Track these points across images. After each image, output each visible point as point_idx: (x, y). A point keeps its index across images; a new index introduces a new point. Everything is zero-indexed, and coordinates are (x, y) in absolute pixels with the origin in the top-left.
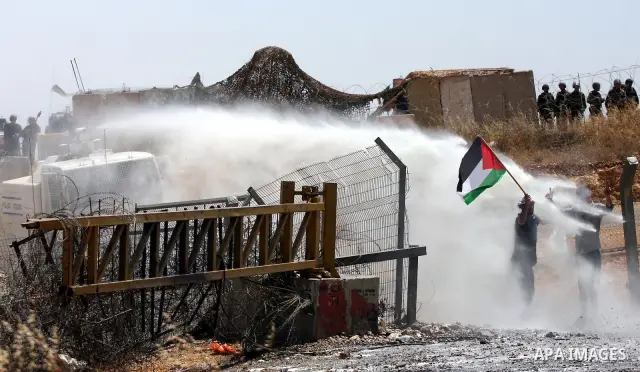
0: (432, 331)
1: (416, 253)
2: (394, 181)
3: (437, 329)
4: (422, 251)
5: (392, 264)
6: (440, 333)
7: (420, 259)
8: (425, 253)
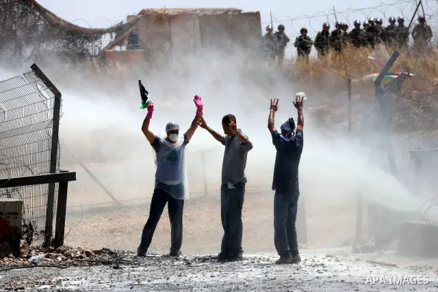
0: (73, 255)
1: (67, 178)
2: (49, 107)
3: (79, 253)
4: (72, 176)
5: (44, 188)
6: (81, 257)
7: (70, 184)
8: (74, 179)
